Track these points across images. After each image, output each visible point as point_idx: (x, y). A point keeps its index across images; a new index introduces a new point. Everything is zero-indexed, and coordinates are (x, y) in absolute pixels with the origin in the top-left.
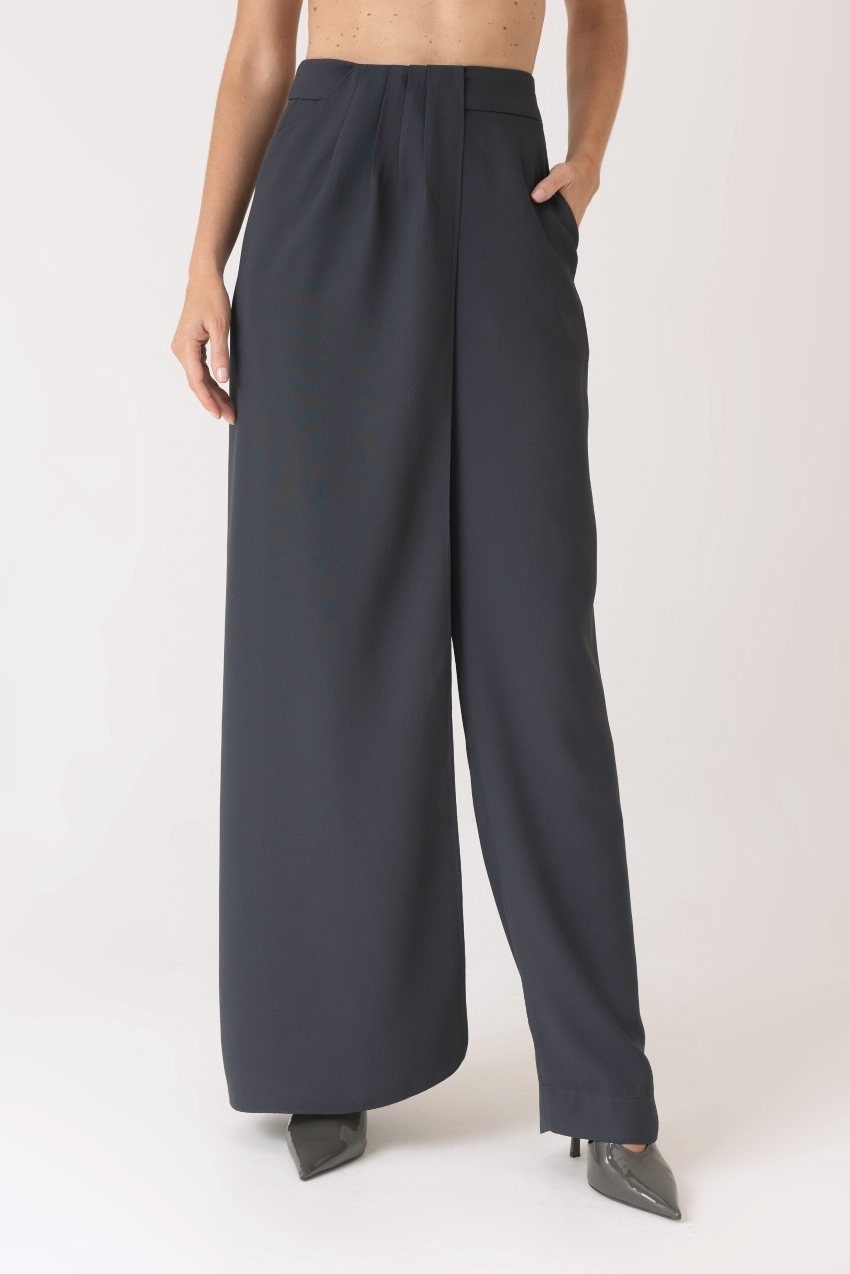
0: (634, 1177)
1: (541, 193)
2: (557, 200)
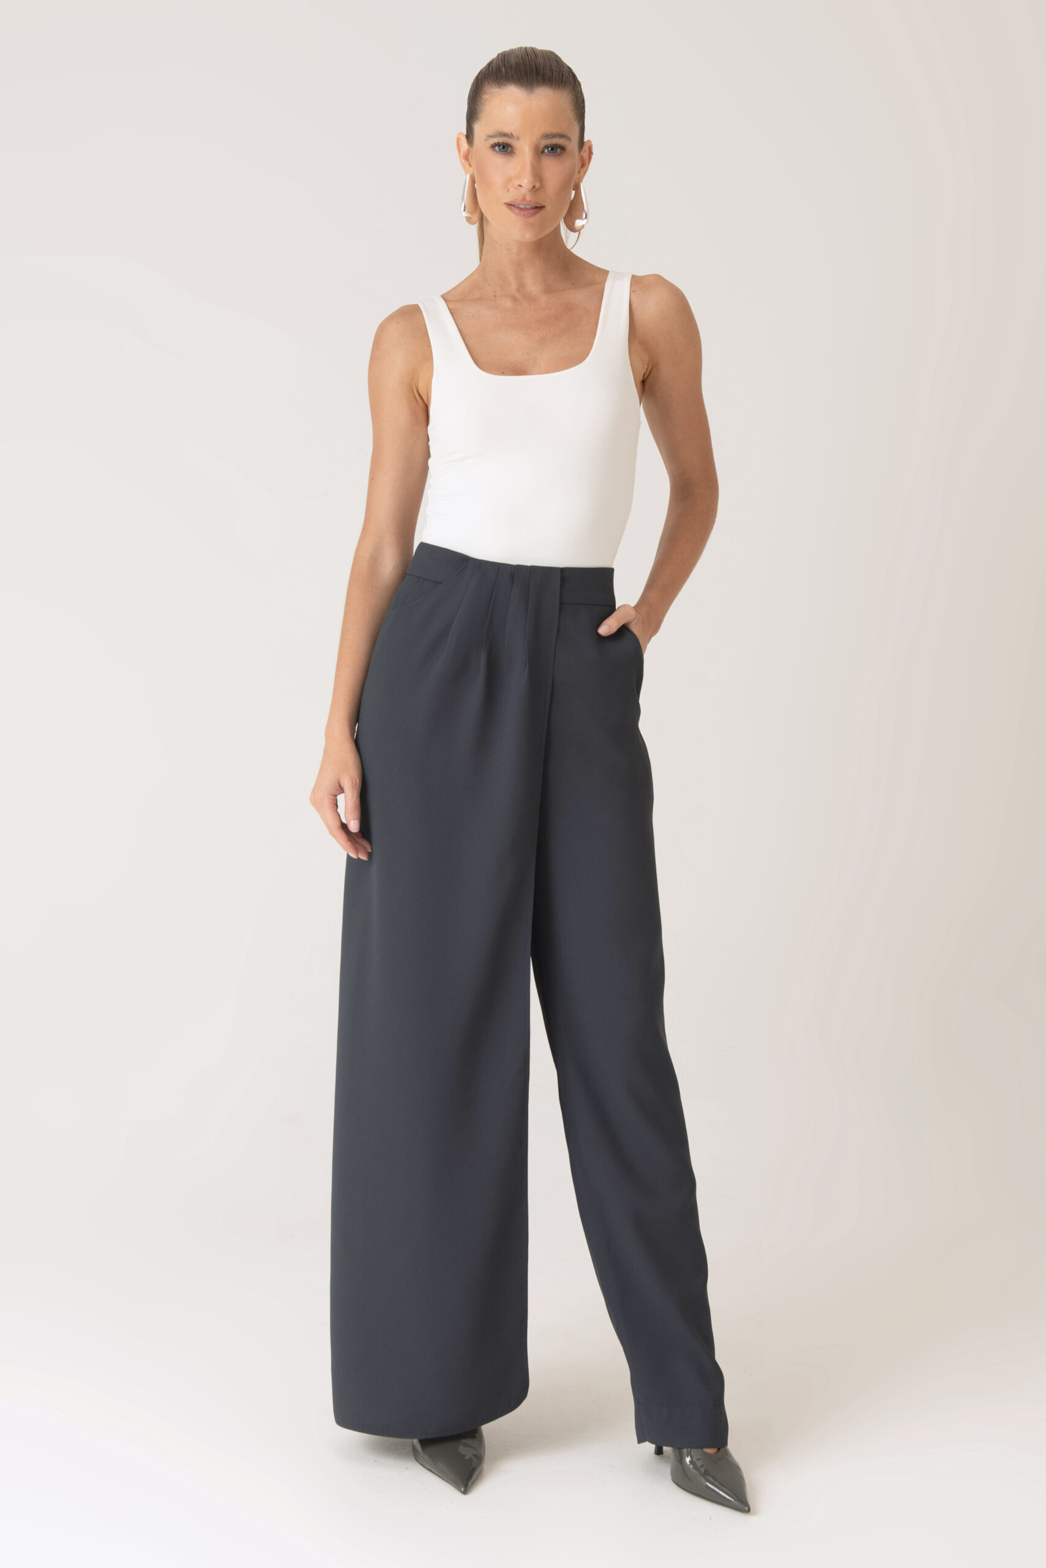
0: (710, 1475)
1: (607, 628)
2: (624, 630)
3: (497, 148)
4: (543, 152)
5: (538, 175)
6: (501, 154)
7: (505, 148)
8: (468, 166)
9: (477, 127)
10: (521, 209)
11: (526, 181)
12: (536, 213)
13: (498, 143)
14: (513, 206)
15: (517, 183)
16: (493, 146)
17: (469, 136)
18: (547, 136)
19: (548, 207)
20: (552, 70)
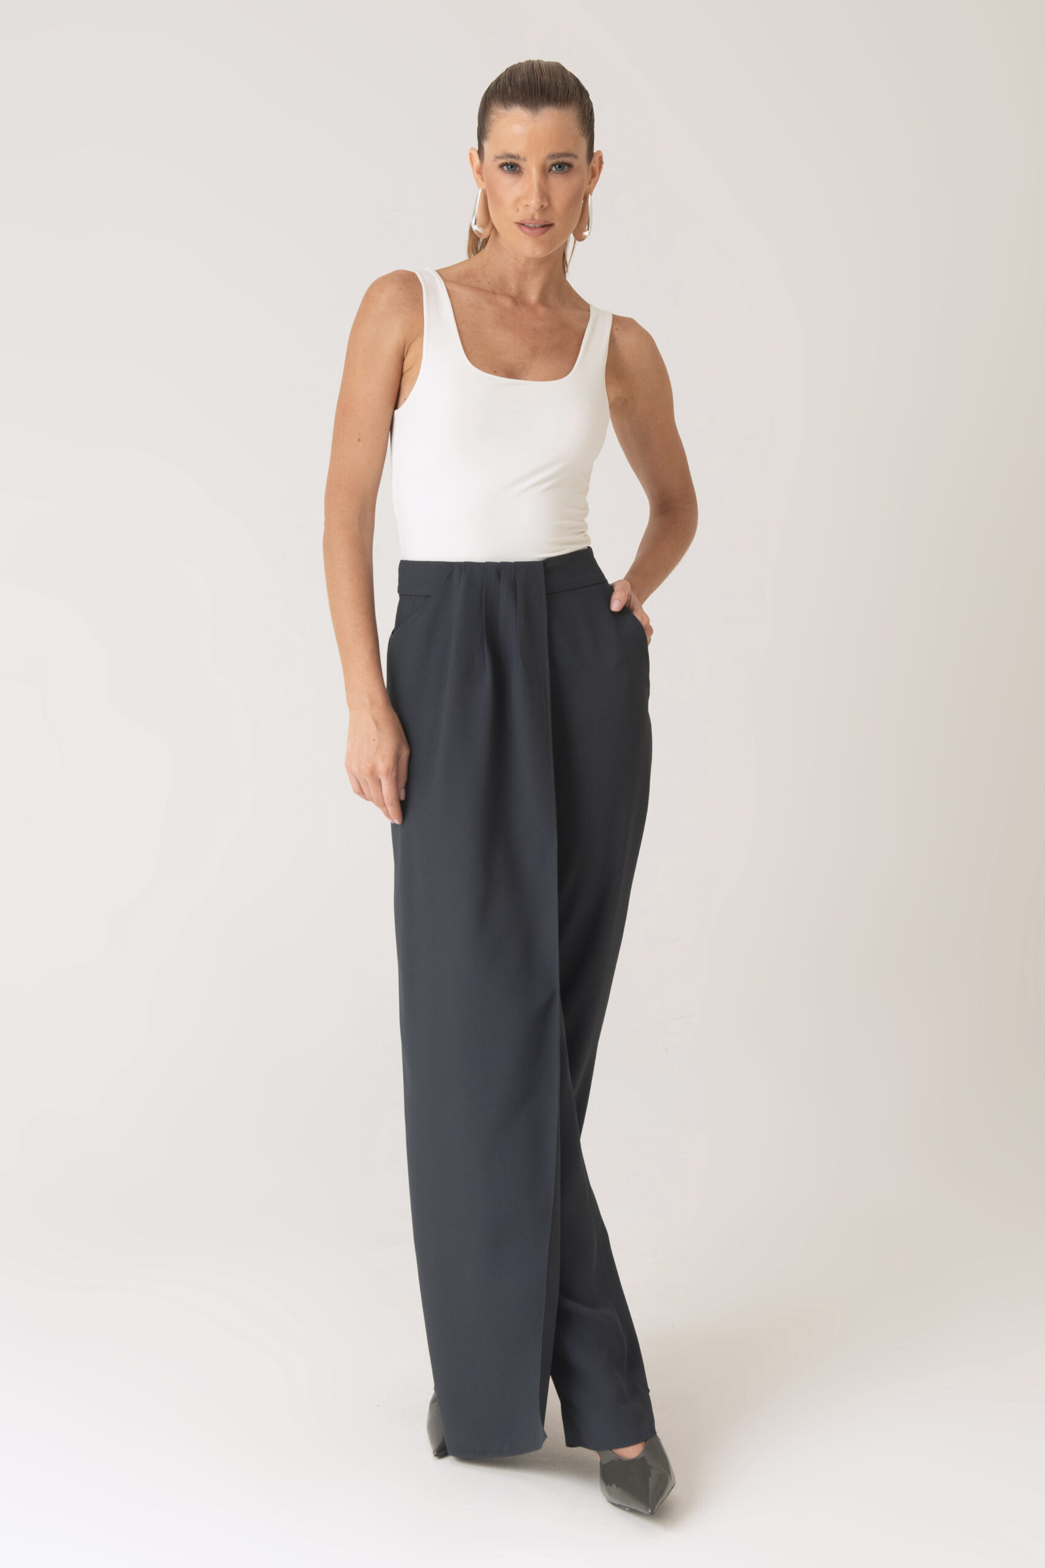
3: (505, 168)
4: (550, 170)
5: (545, 195)
6: (510, 173)
7: (512, 167)
8: (480, 181)
9: (486, 145)
10: (530, 228)
11: (534, 202)
12: (545, 232)
13: (506, 163)
14: (523, 225)
15: (524, 202)
16: (502, 166)
17: (480, 151)
18: (552, 156)
19: (557, 225)
20: (557, 87)
